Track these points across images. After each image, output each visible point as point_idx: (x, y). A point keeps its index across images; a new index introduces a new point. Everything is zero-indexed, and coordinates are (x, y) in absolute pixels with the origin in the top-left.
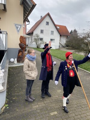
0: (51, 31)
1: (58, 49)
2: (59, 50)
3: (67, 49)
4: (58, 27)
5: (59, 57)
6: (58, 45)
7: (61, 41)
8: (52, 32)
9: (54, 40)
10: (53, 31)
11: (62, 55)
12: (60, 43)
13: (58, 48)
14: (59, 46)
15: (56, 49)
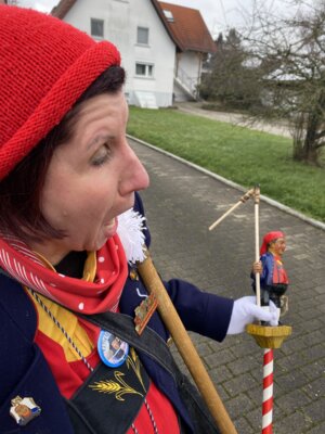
0: (140, 29)
1: (169, 108)
2: (173, 111)
3: (204, 108)
4: (168, 14)
5: (172, 142)
6: (170, 89)
7: (180, 73)
8: (143, 33)
9: (151, 67)
10: (146, 30)
11: (187, 136)
12: (176, 84)
13: (170, 104)
14: (174, 96)
15: (161, 109)
